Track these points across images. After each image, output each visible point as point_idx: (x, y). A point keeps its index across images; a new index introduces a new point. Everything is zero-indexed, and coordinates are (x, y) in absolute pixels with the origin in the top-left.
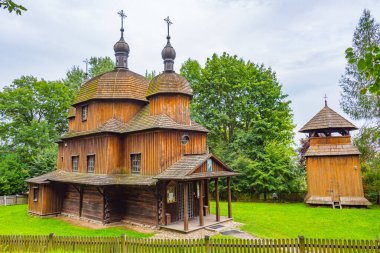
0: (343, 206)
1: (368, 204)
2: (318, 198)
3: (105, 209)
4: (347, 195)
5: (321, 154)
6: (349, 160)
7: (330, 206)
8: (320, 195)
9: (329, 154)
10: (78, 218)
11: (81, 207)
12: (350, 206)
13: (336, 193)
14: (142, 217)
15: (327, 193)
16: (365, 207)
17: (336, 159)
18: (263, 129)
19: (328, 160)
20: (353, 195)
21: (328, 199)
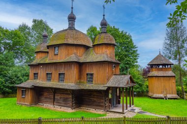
0: (169, 98)
1: (179, 97)
2: (157, 95)
3: (73, 101)
4: (170, 94)
5: (160, 75)
6: (171, 78)
7: (163, 98)
8: (158, 94)
9: (163, 75)
10: (52, 106)
11: (54, 100)
12: (171, 99)
13: (165, 93)
14: (94, 105)
15: (162, 93)
16: (176, 99)
17: (166, 78)
18: (129, 62)
19: (162, 78)
20: (172, 94)
21: (162, 96)
